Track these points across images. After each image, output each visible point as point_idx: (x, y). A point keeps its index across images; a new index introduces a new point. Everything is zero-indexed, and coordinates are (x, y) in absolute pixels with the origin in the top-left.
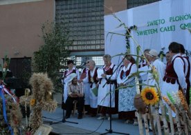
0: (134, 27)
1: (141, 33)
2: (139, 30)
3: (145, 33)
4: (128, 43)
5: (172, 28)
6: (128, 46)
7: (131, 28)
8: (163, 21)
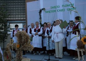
0: (44, 9)
1: (47, 12)
2: (46, 10)
3: (49, 12)
4: (40, 17)
5: (63, 10)
6: (40, 18)
7: (42, 9)
8: (59, 7)
